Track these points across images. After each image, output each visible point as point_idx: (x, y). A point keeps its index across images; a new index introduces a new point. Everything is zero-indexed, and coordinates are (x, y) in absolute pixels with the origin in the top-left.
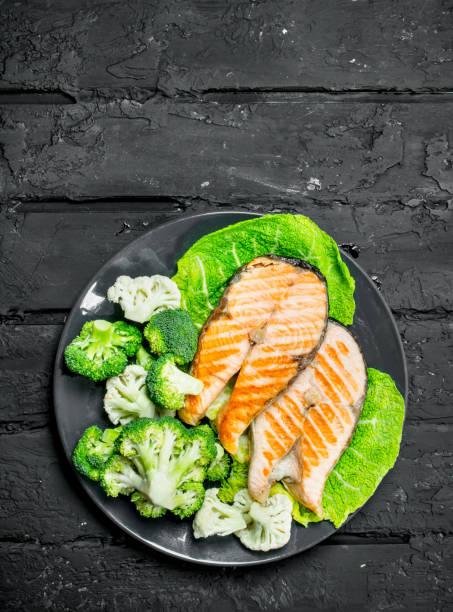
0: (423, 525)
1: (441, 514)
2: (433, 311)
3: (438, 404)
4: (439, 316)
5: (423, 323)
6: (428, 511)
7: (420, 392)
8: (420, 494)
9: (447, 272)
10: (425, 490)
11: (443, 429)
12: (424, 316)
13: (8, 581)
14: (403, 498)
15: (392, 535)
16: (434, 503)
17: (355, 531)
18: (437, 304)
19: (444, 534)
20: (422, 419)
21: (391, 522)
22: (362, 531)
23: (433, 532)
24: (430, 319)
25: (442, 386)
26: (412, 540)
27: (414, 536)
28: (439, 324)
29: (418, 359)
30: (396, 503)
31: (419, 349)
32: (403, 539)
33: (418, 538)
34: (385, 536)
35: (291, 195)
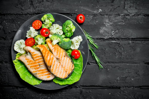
0: (123, 85)
1: (127, 83)
2: (126, 39)
3: (127, 59)
4: (127, 40)
5: (124, 41)
6: (124, 82)
7: (123, 56)
8: (123, 78)
9: (129, 30)
10: (124, 78)
11: (128, 64)
12: (124, 40)
13: (33, 96)
14: (119, 79)
15: (116, 87)
16: (126, 80)
17: (108, 86)
18: (127, 37)
19: (128, 87)
20: (123, 62)
21: (116, 84)
22: (110, 86)
23: (125, 87)
24: (126, 40)
25: (128, 55)
26: (121, 88)
27: (121, 87)
28: (127, 41)
29: (123, 49)
30: (117, 80)
31: (123, 47)
32: (119, 88)
33: (122, 88)
34: (115, 87)
35: (95, 13)
